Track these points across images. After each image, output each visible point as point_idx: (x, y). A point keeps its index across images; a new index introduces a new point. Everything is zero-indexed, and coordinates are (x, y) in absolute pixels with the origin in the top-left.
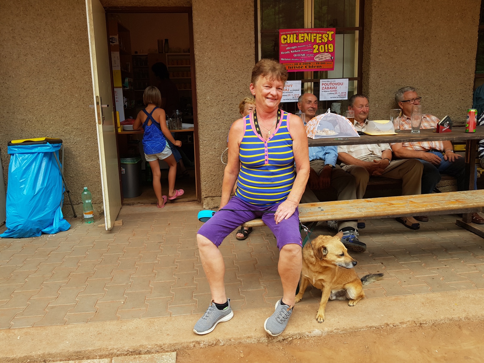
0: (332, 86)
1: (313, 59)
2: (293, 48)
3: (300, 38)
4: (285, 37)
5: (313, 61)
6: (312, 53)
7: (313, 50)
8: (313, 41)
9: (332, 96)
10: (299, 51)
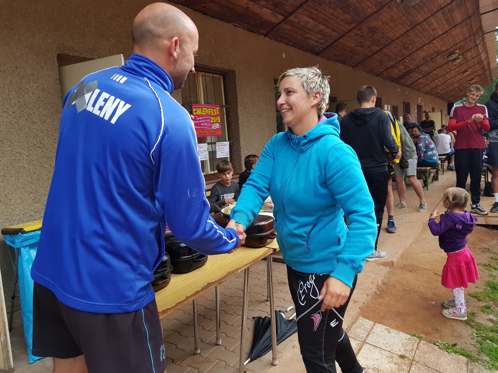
0: (222, 147)
1: (211, 127)
2: (201, 118)
3: (204, 111)
4: (196, 110)
5: (211, 129)
6: (210, 123)
7: (211, 121)
8: (210, 114)
9: (223, 154)
10: (204, 121)
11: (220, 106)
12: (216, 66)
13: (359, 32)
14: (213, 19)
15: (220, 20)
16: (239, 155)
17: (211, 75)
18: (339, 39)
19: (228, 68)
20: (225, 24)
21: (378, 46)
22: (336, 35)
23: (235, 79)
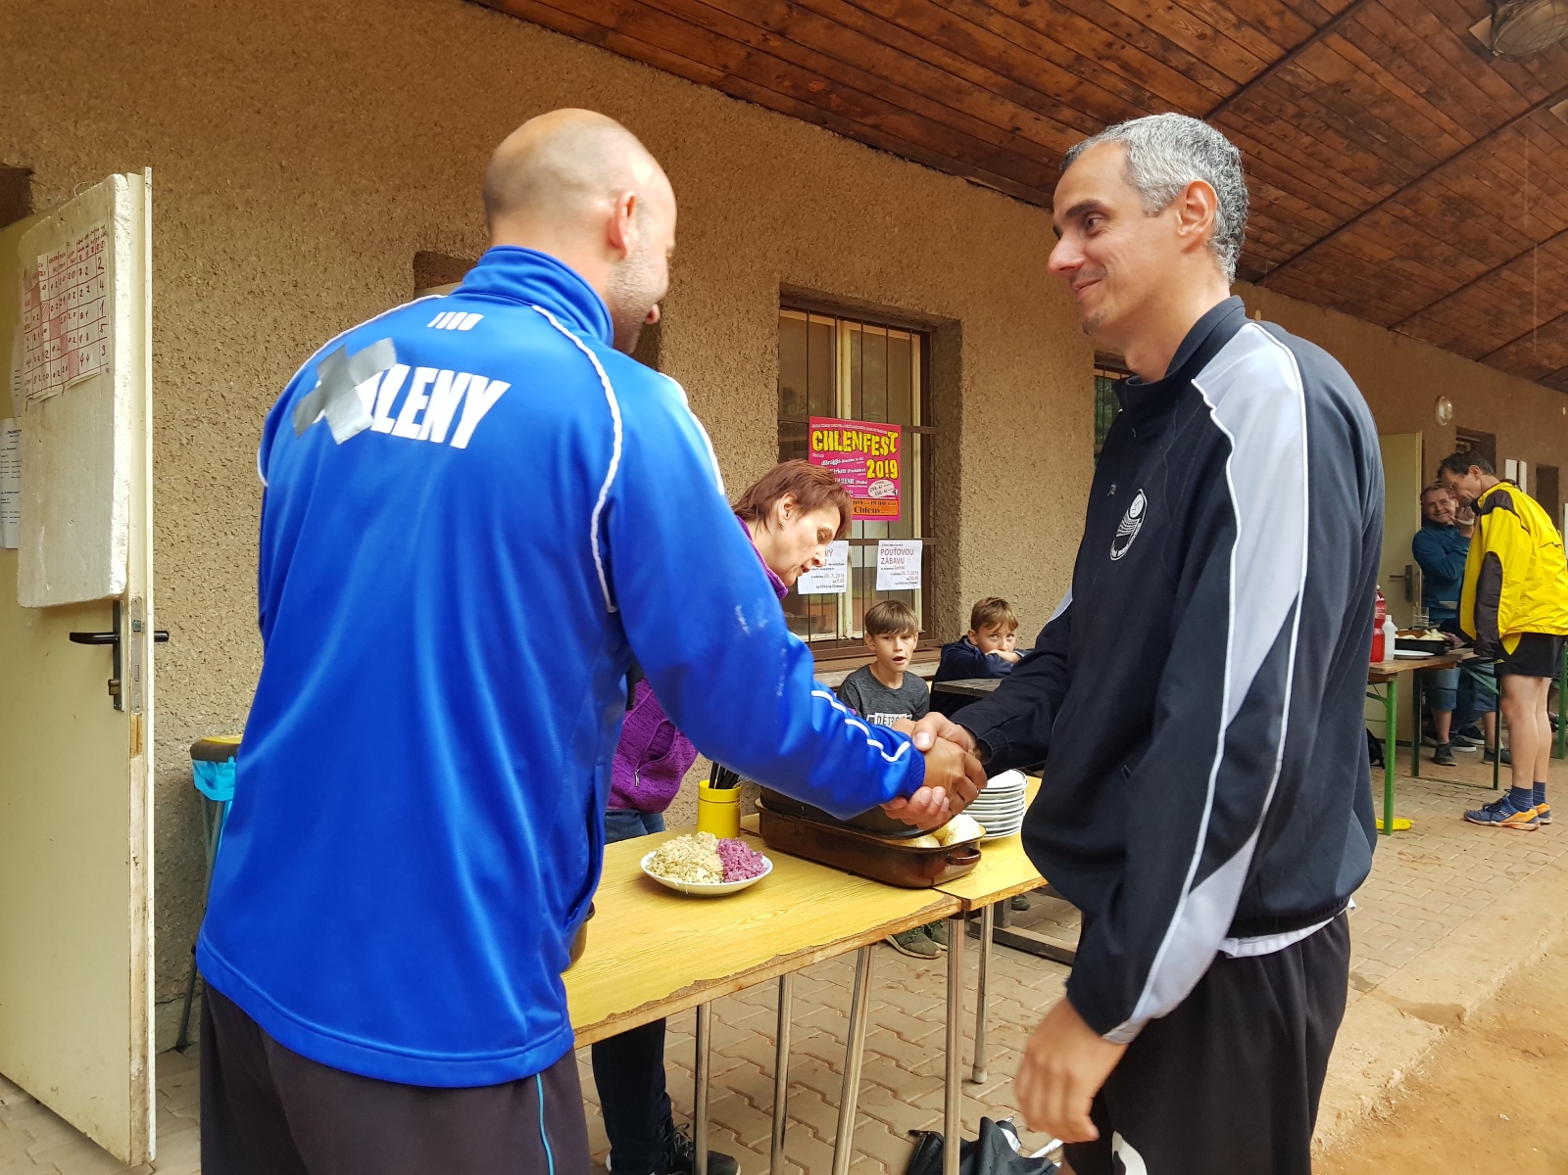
0: (897, 556)
1: (865, 491)
2: (835, 462)
3: (846, 442)
4: (821, 437)
5: (865, 497)
6: (864, 478)
7: (866, 472)
8: (866, 451)
9: (898, 579)
10: (844, 471)
11: (903, 427)
12: (897, 305)
13: (1408, 212)
14: (901, 161)
15: (926, 166)
16: (954, 588)
17: (882, 332)
18: (1334, 232)
19: (937, 313)
20: (940, 178)
21: (1481, 260)
22: (1324, 220)
23: (959, 347)
